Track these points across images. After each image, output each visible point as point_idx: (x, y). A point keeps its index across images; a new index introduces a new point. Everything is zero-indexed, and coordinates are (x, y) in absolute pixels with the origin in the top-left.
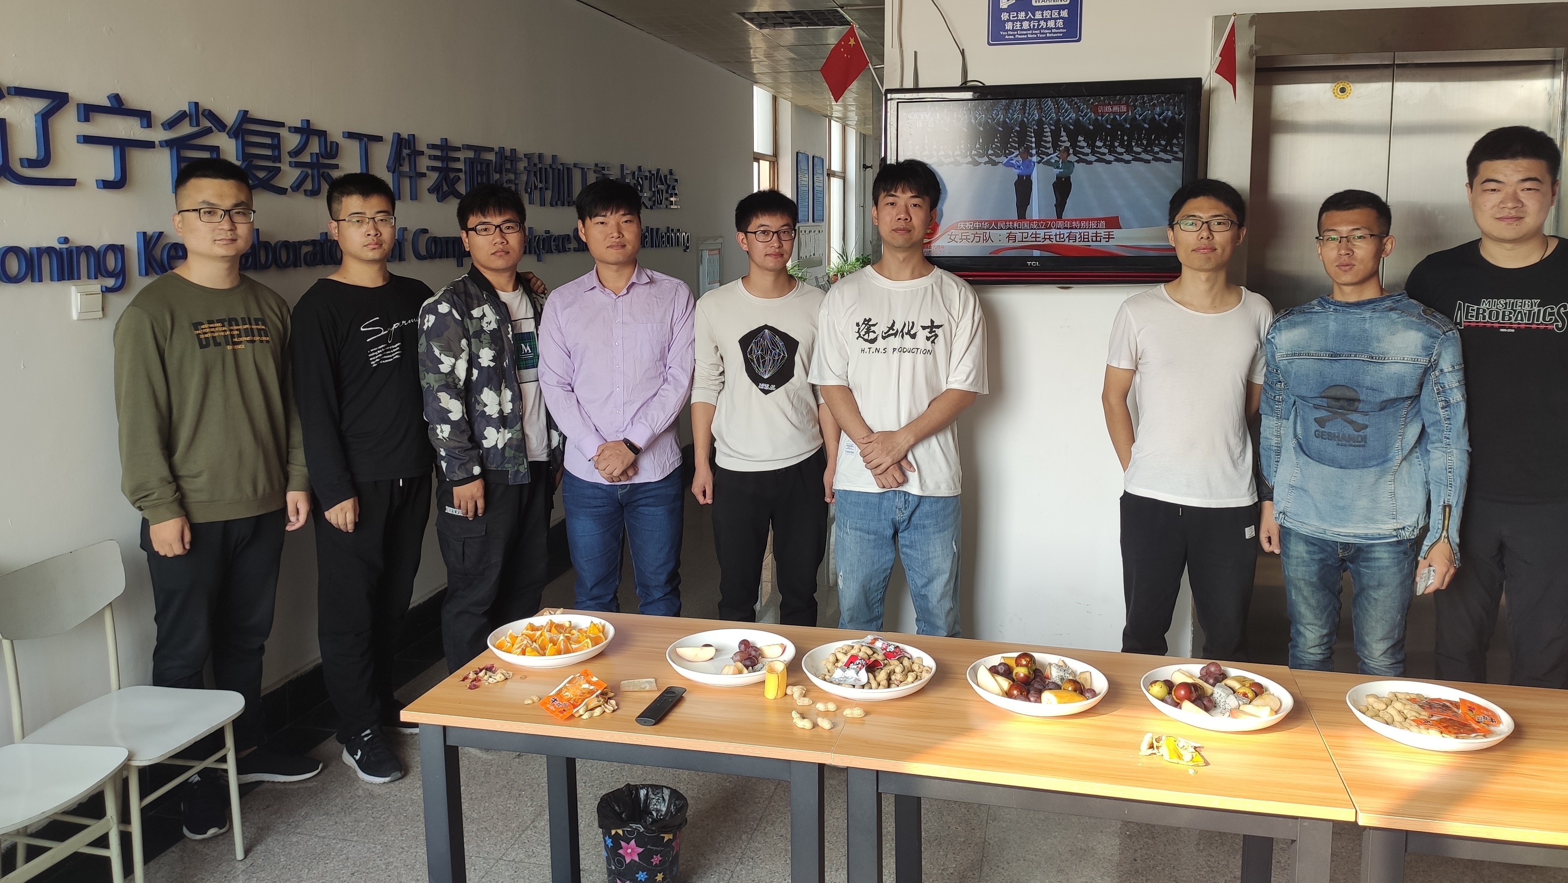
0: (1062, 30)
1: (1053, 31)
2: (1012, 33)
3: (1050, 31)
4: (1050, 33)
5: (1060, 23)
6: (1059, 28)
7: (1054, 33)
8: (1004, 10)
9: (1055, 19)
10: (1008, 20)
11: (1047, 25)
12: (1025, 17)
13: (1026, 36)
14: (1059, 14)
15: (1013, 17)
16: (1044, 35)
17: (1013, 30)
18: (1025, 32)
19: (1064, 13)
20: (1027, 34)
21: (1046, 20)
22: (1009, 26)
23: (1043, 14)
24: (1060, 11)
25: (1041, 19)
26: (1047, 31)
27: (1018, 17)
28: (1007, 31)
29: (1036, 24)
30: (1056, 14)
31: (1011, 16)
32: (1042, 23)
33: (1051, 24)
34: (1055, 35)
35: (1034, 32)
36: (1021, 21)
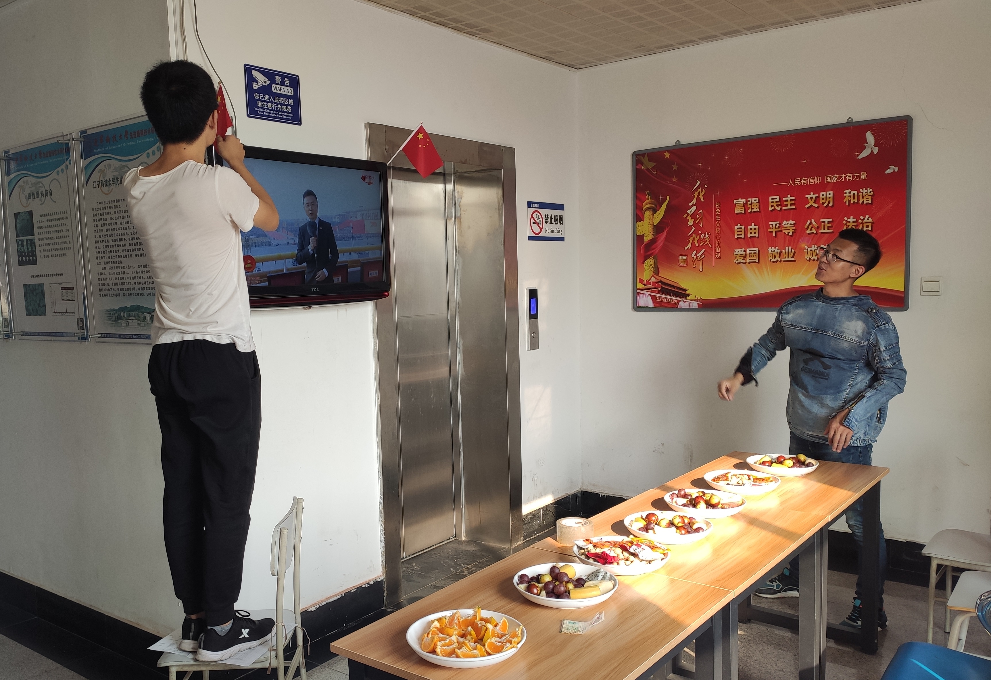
0: (290, 115)
1: (286, 114)
2: (262, 110)
3: (284, 114)
4: (284, 115)
5: (289, 110)
6: (289, 113)
7: (287, 116)
8: (256, 91)
9: (287, 105)
10: (259, 100)
11: (282, 109)
12: (269, 99)
13: (270, 115)
14: (289, 102)
15: (262, 98)
16: (281, 116)
17: (262, 108)
18: (270, 111)
19: (291, 102)
20: (270, 113)
21: (281, 105)
22: (259, 104)
23: (279, 100)
24: (288, 100)
25: (279, 104)
26: (282, 113)
27: (264, 98)
28: (259, 108)
29: (276, 106)
30: (287, 102)
31: (260, 96)
32: (279, 106)
33: (284, 108)
34: (287, 117)
35: (275, 112)
36: (267, 102)
